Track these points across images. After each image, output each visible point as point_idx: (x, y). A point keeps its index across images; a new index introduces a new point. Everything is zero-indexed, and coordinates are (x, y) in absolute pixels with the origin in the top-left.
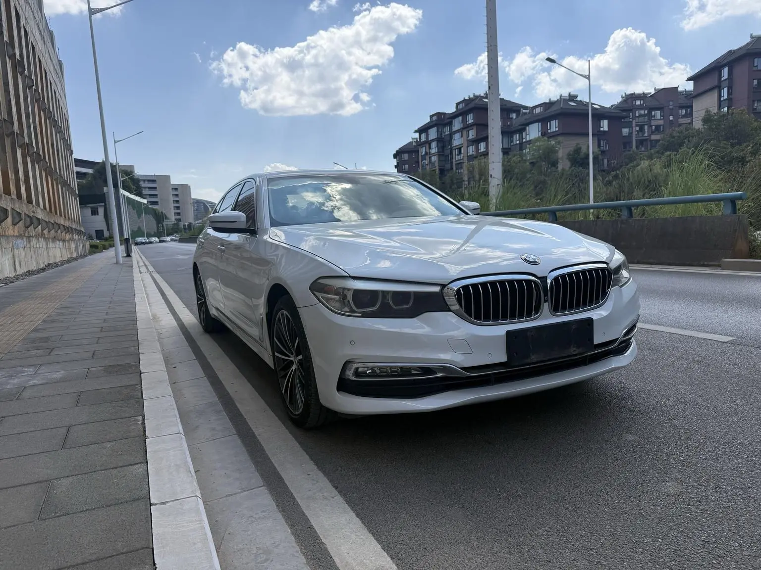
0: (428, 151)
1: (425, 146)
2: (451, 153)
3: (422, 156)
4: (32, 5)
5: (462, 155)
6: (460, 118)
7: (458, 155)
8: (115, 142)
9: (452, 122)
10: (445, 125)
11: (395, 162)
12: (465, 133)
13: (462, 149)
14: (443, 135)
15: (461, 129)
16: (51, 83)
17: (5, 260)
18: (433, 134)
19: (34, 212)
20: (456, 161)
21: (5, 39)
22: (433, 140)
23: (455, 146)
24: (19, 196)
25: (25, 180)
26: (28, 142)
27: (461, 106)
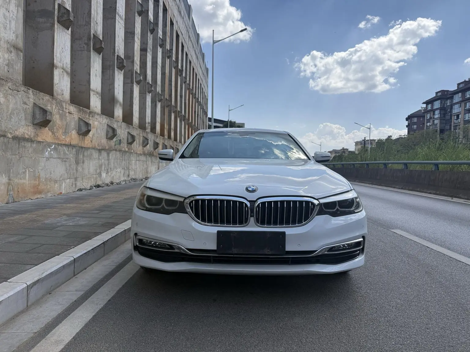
0: (432, 116)
1: (430, 113)
2: (451, 118)
3: (427, 119)
4: (193, 41)
5: (459, 120)
6: (460, 94)
7: (456, 120)
8: (229, 110)
9: (453, 97)
10: (447, 99)
11: (406, 123)
12: (463, 104)
13: (460, 115)
14: (445, 105)
15: (460, 101)
16: (199, 80)
17: (153, 168)
18: (437, 105)
19: (176, 145)
20: (454, 124)
21: (173, 59)
22: (437, 109)
23: (454, 114)
24: (169, 137)
25: (174, 129)
26: (179, 110)
27: (461, 86)
